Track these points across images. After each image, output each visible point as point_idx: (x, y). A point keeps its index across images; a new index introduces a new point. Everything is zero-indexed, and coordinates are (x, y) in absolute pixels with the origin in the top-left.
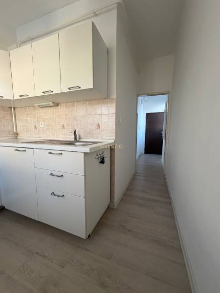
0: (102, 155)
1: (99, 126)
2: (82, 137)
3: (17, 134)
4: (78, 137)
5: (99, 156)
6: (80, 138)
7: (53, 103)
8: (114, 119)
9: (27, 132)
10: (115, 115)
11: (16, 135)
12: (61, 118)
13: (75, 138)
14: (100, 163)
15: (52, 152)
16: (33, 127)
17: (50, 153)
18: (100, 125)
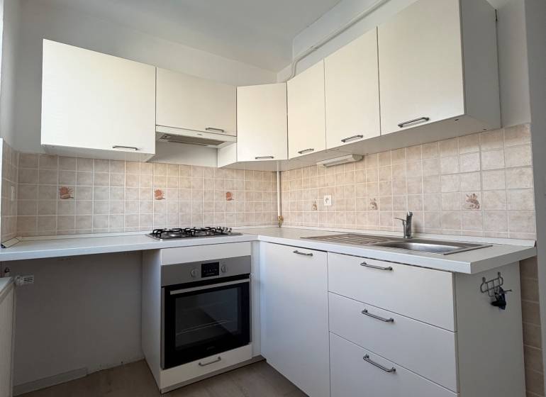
0: (496, 283)
1: (476, 202)
2: (424, 229)
3: (282, 219)
4: (412, 228)
5: (490, 285)
6: (417, 232)
7: (354, 155)
8: (528, 182)
9: (300, 215)
10: (530, 171)
11: (280, 221)
12: (369, 186)
13: (408, 231)
14: (494, 304)
15: (369, 262)
16: (310, 205)
17: (364, 264)
18: (479, 200)
